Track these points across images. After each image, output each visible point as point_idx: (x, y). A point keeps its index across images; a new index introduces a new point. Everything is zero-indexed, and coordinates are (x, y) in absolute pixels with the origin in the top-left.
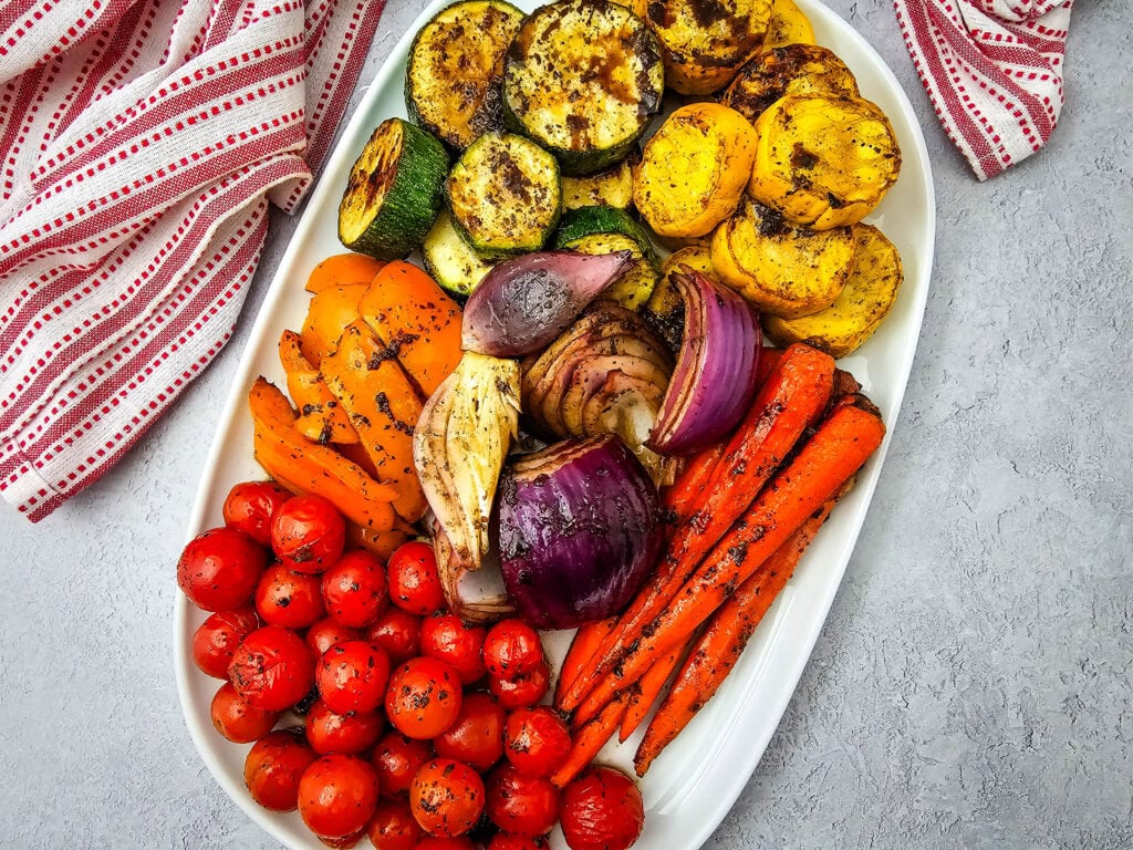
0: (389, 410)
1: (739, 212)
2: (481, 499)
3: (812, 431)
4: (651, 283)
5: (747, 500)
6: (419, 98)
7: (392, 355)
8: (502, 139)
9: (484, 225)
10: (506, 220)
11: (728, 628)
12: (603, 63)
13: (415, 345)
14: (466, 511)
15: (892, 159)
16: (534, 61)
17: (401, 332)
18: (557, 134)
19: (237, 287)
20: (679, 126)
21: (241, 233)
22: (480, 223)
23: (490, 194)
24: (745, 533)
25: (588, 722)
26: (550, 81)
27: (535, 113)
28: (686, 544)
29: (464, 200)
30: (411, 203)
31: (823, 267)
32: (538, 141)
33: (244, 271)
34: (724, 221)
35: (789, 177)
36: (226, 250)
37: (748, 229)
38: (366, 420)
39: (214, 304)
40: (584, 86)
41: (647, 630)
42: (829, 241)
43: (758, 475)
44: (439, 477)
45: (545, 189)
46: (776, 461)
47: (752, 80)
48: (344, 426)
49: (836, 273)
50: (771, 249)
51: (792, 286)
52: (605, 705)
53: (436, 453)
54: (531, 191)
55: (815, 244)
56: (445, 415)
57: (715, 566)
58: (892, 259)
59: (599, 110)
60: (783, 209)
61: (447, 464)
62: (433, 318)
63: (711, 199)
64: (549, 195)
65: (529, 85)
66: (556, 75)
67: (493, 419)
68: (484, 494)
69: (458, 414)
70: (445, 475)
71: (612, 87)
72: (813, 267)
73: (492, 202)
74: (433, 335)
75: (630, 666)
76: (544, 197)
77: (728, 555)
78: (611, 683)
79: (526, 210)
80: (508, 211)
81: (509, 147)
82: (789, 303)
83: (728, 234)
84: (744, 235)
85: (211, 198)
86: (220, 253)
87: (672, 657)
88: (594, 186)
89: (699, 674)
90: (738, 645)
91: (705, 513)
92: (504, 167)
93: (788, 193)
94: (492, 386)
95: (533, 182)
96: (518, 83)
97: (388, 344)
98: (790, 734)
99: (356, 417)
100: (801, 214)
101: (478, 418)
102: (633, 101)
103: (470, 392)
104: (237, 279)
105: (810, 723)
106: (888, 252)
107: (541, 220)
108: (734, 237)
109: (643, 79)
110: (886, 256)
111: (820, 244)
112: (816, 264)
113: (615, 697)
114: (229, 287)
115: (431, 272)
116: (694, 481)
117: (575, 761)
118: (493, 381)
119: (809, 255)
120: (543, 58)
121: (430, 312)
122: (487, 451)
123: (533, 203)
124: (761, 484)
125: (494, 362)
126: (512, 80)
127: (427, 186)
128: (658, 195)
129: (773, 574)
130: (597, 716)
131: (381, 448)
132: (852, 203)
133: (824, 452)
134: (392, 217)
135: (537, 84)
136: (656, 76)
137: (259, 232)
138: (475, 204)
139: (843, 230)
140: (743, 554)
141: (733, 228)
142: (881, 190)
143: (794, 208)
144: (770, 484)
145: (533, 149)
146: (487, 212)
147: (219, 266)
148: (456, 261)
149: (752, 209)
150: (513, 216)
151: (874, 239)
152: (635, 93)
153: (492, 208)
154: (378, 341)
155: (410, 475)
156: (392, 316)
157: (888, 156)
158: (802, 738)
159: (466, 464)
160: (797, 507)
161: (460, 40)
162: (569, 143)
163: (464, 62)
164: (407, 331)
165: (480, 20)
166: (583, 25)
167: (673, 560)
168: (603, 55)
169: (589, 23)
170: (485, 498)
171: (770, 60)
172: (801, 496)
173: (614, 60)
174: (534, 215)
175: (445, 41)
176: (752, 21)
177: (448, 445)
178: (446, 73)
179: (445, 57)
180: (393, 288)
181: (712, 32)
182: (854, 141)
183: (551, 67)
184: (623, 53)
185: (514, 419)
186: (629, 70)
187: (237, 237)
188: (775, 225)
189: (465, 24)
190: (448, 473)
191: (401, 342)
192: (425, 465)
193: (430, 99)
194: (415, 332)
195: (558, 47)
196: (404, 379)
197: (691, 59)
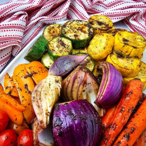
0: (27, 88)
1: (112, 53)
2: (48, 107)
3: (140, 103)
4: (93, 66)
5: (126, 120)
7: (30, 76)
10: (60, 50)
13: (37, 75)
14: (44, 110)
16: (68, 27)
17: (33, 71)
18: (72, 37)
20: (97, 36)
22: (55, 51)
23: (57, 46)
24: (128, 131)
26: (71, 30)
27: (67, 34)
28: (109, 133)
29: (51, 47)
30: (40, 47)
31: (134, 64)
34: (109, 55)
35: (123, 43)
37: (114, 56)
38: (21, 89)
40: (77, 31)
44: (37, 102)
46: (133, 108)
47: (111, 33)
48: (15, 92)
49: (138, 65)
51: (127, 67)
53: (37, 96)
54: (66, 46)
56: (41, 87)
57: (120, 141)
59: (80, 34)
60: (122, 52)
61: (40, 98)
62: (42, 70)
63: (106, 47)
64: (70, 47)
65: (66, 30)
66: (72, 29)
67: (54, 88)
68: (49, 106)
69: (45, 87)
70: (39, 101)
71: (83, 31)
73: (57, 47)
74: (41, 73)
76: (69, 47)
77: (124, 137)
79: (65, 49)
80: (61, 49)
81: (62, 39)
82: (127, 71)
84: (114, 57)
88: (79, 51)
91: (114, 123)
92: (60, 42)
93: (123, 46)
94: (54, 81)
96: (64, 30)
97: (30, 74)
99: (18, 88)
100: (127, 52)
101: (50, 88)
102: (87, 33)
103: (48, 82)
107: (68, 51)
108: (111, 58)
109: (89, 30)
111: (132, 60)
112: (132, 63)
115: (42, 63)
116: (109, 117)
118: (54, 80)
119: (130, 62)
121: (41, 69)
122: (51, 95)
123: (66, 48)
124: (130, 115)
125: (55, 76)
131: (23, 97)
132: (138, 48)
134: (36, 48)
135: (68, 30)
136: (91, 30)
138: (54, 47)
139: (137, 57)
140: (128, 137)
141: (111, 56)
143: (125, 51)
144: (132, 116)
148: (48, 62)
149: (114, 53)
150: (62, 50)
152: (87, 32)
153: (57, 48)
154: (28, 73)
155: (30, 106)
156: (32, 68)
157: (144, 41)
159: (45, 99)
160: (142, 122)
161: (53, 29)
162: (74, 38)
163: (54, 32)
164: (35, 71)
165: (57, 26)
166: (77, 23)
167: (106, 139)
168: (81, 27)
169: (78, 23)
170: (50, 107)
171: (114, 31)
172: (143, 119)
173: (83, 28)
174: (66, 50)
175: (50, 29)
176: (109, 25)
177: (41, 94)
178: (50, 33)
179: (50, 31)
180: (35, 64)
181: (102, 26)
182: (136, 39)
183: (71, 28)
184: (85, 27)
185: (59, 90)
186: (86, 29)
188: (120, 56)
189: (55, 27)
190: (40, 101)
191: (33, 74)
192: (34, 98)
193: (47, 36)
194: (37, 72)
195: (72, 25)
196: (32, 82)
197: (98, 29)
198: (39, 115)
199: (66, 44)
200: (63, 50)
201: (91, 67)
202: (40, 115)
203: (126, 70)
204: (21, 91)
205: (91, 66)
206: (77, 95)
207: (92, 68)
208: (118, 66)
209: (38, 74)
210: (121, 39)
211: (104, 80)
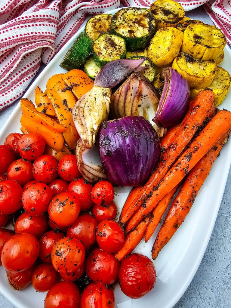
0: (67, 105)
1: (179, 56)
2: (94, 125)
3: (209, 118)
4: (153, 75)
5: (190, 138)
6: (88, 32)
7: (70, 89)
8: (110, 35)
9: (103, 54)
10: (109, 53)
11: (187, 191)
12: (138, 20)
13: (78, 87)
14: (88, 129)
15: (224, 38)
16: (120, 19)
17: (74, 83)
18: (125, 34)
19: (27, 79)
20: (160, 32)
21: (31, 64)
22: (102, 54)
23: (105, 47)
24: (190, 150)
25: (132, 231)
26: (124, 23)
27: (119, 29)
28: (169, 155)
29: (97, 48)
31: (207, 70)
32: (120, 35)
33: (30, 76)
34: (175, 58)
35: (194, 41)
36: (25, 68)
37: (182, 60)
38: (58, 106)
39: (18, 84)
40: (133, 24)
41: (155, 188)
42: (208, 63)
43: (193, 129)
44: (80, 120)
45: (121, 47)
46: (199, 124)
47: (180, 27)
48: (51, 110)
49: (211, 71)
50: (190, 65)
51: (198, 74)
52: (139, 222)
53: (80, 112)
54: (117, 47)
55: (203, 64)
56: (85, 102)
57: (180, 162)
58: (227, 75)
59: (137, 29)
60: (192, 53)
61: (83, 115)
62: (85, 81)
63: (171, 47)
64: (122, 48)
65: (118, 23)
67: (100, 103)
68: (95, 123)
69: (89, 102)
70: (82, 119)
71: (141, 25)
72: (204, 70)
73: (105, 49)
74: (84, 85)
75: (149, 203)
76: (121, 48)
77: (185, 158)
78: (142, 211)
79: (115, 51)
80: (110, 51)
81: (111, 37)
83: (177, 61)
84: (181, 62)
85: (23, 48)
86: (24, 69)
87: (166, 202)
88: (136, 54)
89: (177, 210)
90: (191, 200)
91: (175, 143)
92: (109, 41)
93: (194, 46)
94: (101, 94)
95: (118, 45)
96: (115, 23)
97: (69, 86)
98: (217, 246)
99: (55, 105)
100: (198, 54)
101: (95, 102)
102: (147, 28)
103: (94, 96)
104: (27, 77)
105: (224, 242)
106: (226, 73)
107: (119, 53)
108: (178, 62)
109: (150, 23)
110: (225, 74)
111: (205, 64)
112: (204, 69)
113: (143, 219)
114: (24, 79)
115: (86, 72)
117: (126, 247)
119: (202, 67)
120: (122, 18)
121: (84, 80)
122: (98, 111)
123: (118, 50)
124: (194, 132)
125: (102, 88)
126: (113, 22)
127: (87, 45)
128: (155, 52)
129: (202, 170)
130: (135, 227)
131: (62, 115)
132: (213, 48)
133: (215, 122)
134: (75, 51)
135: (120, 23)
136: (153, 22)
137: (37, 66)
138: (101, 49)
139: (211, 61)
140: (190, 157)
141: (178, 60)
142: (222, 45)
143: (196, 52)
144: (197, 134)
145: (118, 37)
146: (104, 52)
147: (22, 72)
148: (94, 70)
149: (183, 55)
150: (111, 53)
151: (221, 70)
152: (147, 26)
153: (105, 50)
154: (66, 85)
156: (72, 79)
157: (222, 38)
158: (222, 248)
159: (90, 115)
160: (208, 140)
161: (100, 22)
162: (129, 36)
163: (101, 26)
164: (76, 83)
165: (106, 18)
166: (133, 13)
167: (164, 161)
168: (139, 18)
169: (135, 11)
170: (95, 124)
171: (185, 23)
172: (209, 136)
173: (142, 19)
174: (118, 52)
175: (96, 22)
176: (179, 15)
177: (85, 110)
178: (96, 28)
179: (96, 25)
180: (75, 73)
181: (168, 17)
182: (212, 34)
183: (124, 20)
184: (144, 18)
185: (108, 105)
186: (146, 21)
187: (30, 65)
188: (190, 59)
189: (102, 18)
190: (83, 118)
191: (74, 86)
192: (76, 115)
193: (91, 33)
194: (78, 83)
195: (126, 16)
196: (73, 96)
197: (163, 21)
198: (82, 134)
199: (117, 43)
200: (113, 53)
201: (150, 75)
202: (84, 134)
203: (196, 78)
204: (59, 108)
205: (152, 74)
206: (132, 111)
207: (153, 77)
208: (185, 74)
209: (80, 86)
210: (192, 35)
211: (165, 91)
